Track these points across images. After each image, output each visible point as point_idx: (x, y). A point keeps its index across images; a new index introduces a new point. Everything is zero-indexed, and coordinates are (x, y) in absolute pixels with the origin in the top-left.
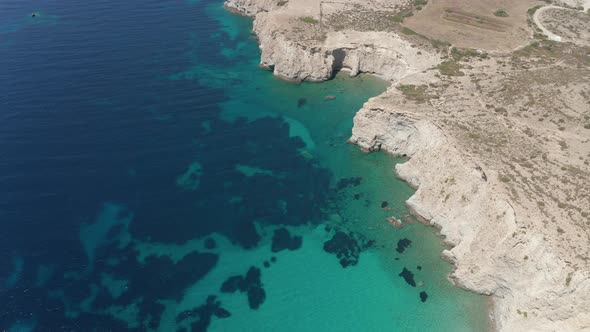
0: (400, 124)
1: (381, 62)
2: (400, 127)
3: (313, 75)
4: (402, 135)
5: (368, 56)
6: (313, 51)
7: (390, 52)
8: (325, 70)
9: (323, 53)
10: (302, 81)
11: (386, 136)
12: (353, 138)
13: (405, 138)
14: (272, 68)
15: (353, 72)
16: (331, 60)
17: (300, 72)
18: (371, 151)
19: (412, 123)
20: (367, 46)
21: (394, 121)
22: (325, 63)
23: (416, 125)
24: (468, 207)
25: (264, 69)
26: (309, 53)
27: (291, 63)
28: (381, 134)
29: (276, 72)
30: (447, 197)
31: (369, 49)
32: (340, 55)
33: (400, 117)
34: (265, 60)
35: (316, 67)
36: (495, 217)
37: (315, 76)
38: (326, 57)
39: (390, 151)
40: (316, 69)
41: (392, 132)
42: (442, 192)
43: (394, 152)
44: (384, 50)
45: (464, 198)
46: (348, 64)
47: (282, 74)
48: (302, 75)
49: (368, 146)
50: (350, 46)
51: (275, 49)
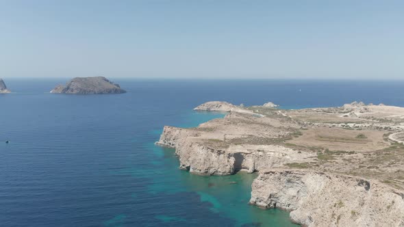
0: (289, 181)
1: (270, 162)
2: (290, 185)
3: (219, 170)
4: (292, 192)
5: (260, 158)
6: (219, 153)
7: (277, 154)
8: (228, 167)
9: (226, 155)
10: (211, 175)
11: (279, 194)
12: (252, 200)
13: (295, 194)
14: (188, 168)
15: (250, 170)
16: (232, 160)
17: (209, 168)
18: (268, 208)
19: (299, 178)
20: (259, 151)
21: (284, 179)
22: (228, 161)
23: (302, 180)
24: (359, 220)
25: (183, 170)
26: (216, 154)
27: (202, 161)
28: (275, 192)
29: (191, 170)
30: (339, 218)
31: (261, 153)
32: (239, 157)
33: (288, 175)
34: (184, 162)
35: (222, 164)
36: (385, 208)
37: (221, 171)
38: (229, 158)
39: (284, 207)
40: (221, 166)
41: (284, 189)
42: (333, 215)
43: (287, 208)
44: (272, 153)
45: (353, 213)
46: (245, 165)
47: (196, 171)
48: (211, 171)
49: (265, 205)
50: (246, 152)
51: (191, 154)
